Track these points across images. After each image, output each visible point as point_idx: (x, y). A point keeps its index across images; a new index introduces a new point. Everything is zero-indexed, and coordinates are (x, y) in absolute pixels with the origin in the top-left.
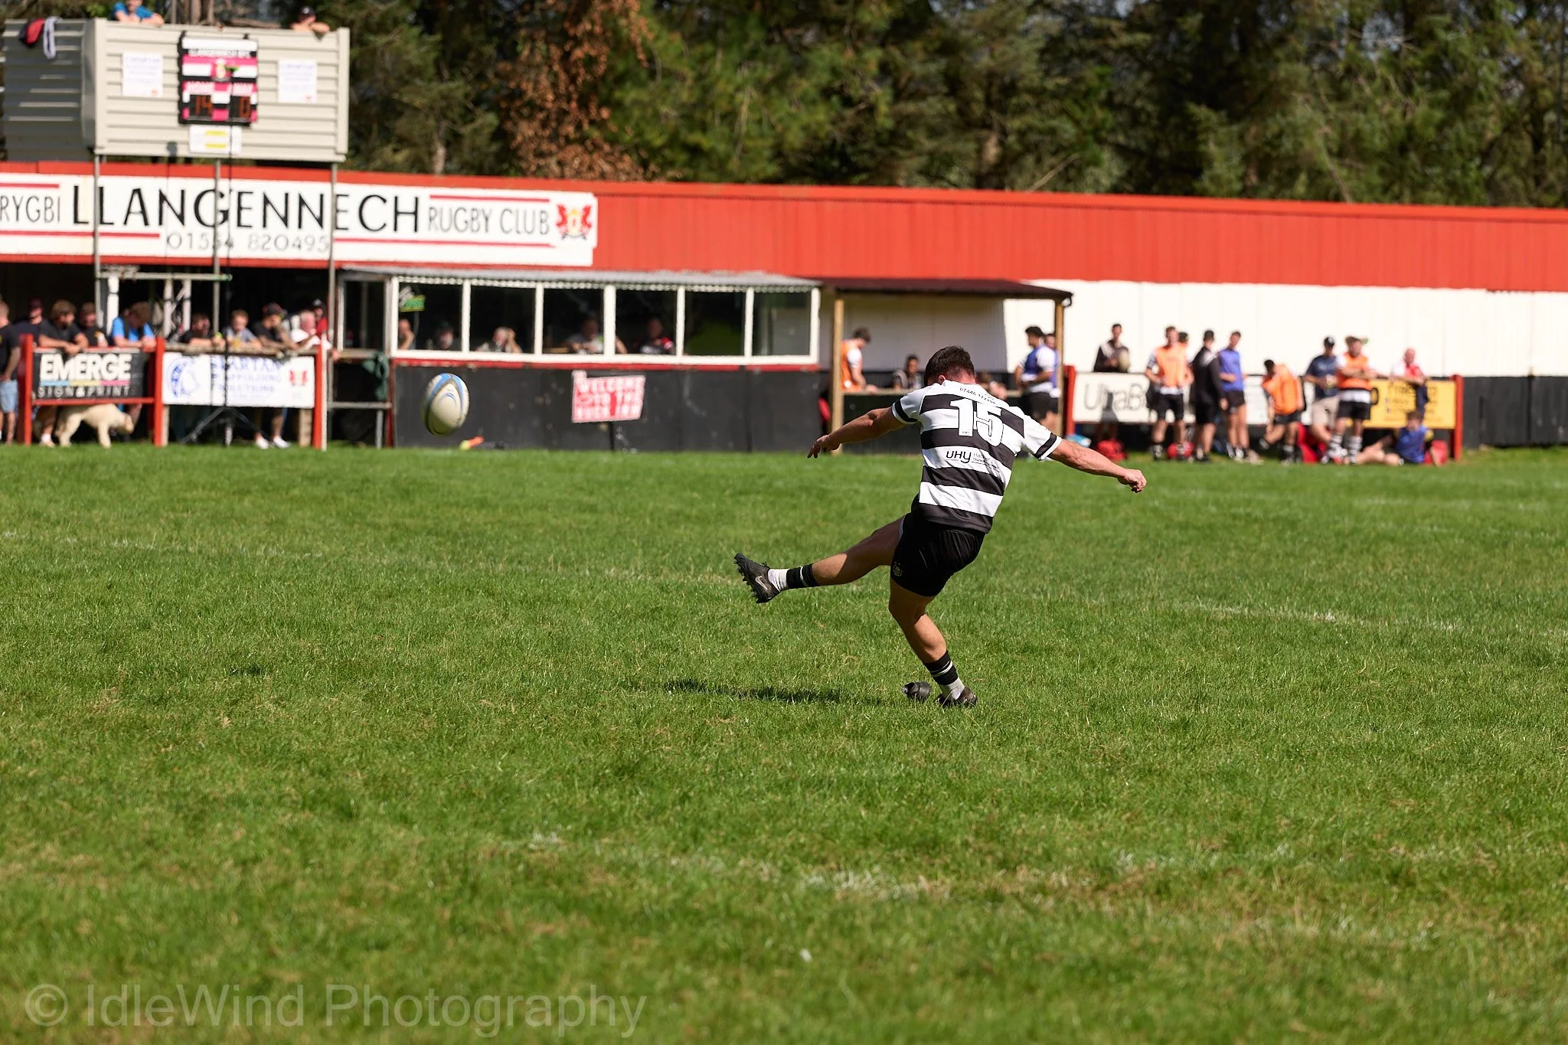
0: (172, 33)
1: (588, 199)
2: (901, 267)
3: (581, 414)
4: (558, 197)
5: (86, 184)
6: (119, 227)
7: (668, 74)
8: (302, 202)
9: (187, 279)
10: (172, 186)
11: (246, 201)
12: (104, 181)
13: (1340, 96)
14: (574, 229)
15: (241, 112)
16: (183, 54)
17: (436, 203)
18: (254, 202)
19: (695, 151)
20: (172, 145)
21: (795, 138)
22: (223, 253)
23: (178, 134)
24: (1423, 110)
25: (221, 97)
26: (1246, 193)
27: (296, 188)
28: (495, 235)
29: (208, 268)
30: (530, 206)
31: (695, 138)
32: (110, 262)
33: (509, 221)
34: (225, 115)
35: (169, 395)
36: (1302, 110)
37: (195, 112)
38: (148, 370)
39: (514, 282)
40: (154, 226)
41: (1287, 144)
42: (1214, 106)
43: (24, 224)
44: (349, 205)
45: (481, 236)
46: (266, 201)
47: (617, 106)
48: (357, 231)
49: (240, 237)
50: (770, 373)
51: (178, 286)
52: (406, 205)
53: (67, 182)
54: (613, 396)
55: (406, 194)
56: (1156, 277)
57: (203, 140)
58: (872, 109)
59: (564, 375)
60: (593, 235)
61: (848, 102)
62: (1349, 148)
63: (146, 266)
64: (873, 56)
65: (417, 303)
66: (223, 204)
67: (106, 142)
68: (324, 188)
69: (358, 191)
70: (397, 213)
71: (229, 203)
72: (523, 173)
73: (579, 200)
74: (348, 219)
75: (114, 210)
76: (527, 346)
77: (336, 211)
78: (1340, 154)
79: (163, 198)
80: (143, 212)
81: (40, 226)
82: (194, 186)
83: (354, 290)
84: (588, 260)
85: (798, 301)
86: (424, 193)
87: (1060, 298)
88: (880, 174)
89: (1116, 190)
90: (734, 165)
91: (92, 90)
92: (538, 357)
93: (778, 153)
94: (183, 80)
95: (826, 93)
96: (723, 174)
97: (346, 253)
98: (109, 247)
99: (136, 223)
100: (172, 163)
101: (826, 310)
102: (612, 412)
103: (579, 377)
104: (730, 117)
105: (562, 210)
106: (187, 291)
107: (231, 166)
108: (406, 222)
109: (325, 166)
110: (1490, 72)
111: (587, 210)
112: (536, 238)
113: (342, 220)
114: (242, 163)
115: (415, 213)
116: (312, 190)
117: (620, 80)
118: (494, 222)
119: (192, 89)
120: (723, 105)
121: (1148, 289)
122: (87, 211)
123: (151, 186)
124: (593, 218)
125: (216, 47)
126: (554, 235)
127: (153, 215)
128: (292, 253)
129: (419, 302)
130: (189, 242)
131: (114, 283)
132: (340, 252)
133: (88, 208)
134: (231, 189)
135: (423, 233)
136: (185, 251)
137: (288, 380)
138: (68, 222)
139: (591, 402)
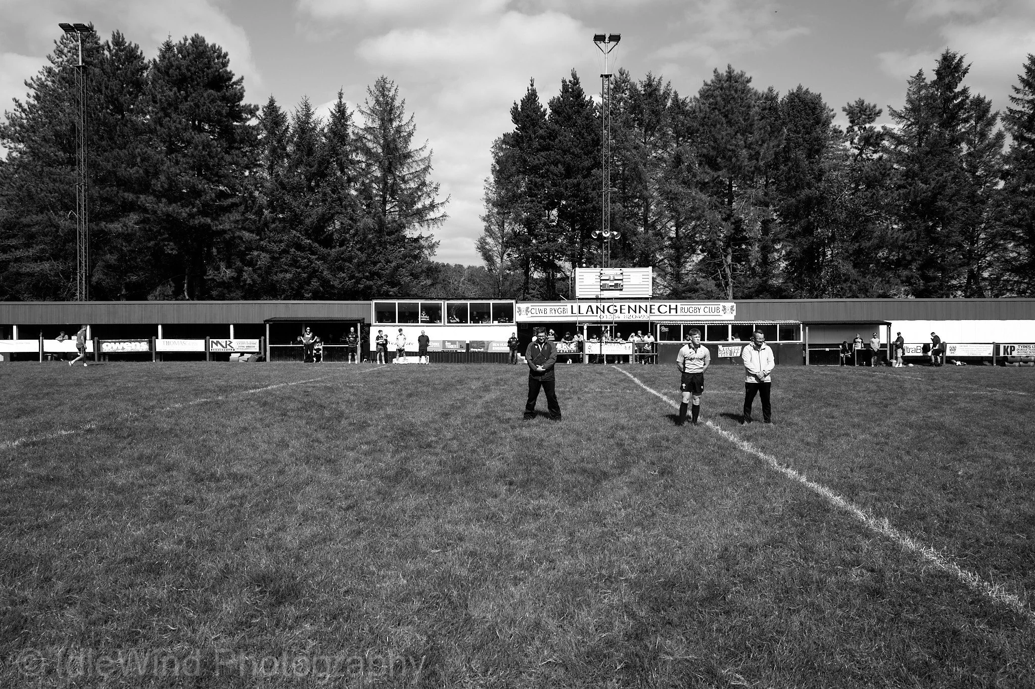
0: (597, 270)
1: (732, 304)
3: (720, 356)
4: (722, 304)
5: (576, 306)
6: (585, 314)
8: (640, 307)
9: (609, 325)
10: (599, 305)
11: (623, 307)
12: (579, 304)
14: (728, 311)
15: (618, 287)
16: (602, 275)
17: (683, 306)
18: (625, 308)
20: (599, 296)
22: (617, 319)
23: (601, 293)
25: (613, 284)
27: (638, 304)
28: (702, 313)
29: (612, 323)
30: (713, 307)
32: (584, 322)
33: (707, 310)
34: (613, 288)
37: (603, 288)
38: (580, 347)
40: (595, 314)
43: (557, 314)
44: (656, 307)
45: (698, 313)
46: (629, 307)
48: (657, 313)
49: (621, 316)
50: (784, 344)
52: (673, 307)
53: (569, 305)
54: (731, 351)
55: (673, 305)
57: (606, 294)
59: (716, 346)
60: (734, 313)
63: (594, 323)
66: (615, 308)
67: (578, 294)
68: (647, 304)
69: (657, 305)
70: (670, 309)
71: (618, 308)
73: (730, 305)
74: (655, 311)
75: (583, 311)
76: (703, 340)
77: (651, 309)
79: (597, 307)
80: (592, 310)
81: (562, 314)
82: (606, 305)
84: (733, 318)
85: (795, 327)
86: (679, 304)
91: (576, 284)
94: (601, 280)
98: (582, 319)
99: (590, 313)
100: (597, 299)
101: (804, 330)
102: (731, 355)
103: (720, 347)
105: (724, 307)
106: (609, 328)
107: (618, 300)
108: (673, 312)
109: (647, 298)
111: (732, 307)
112: (716, 313)
113: (653, 311)
115: (676, 309)
116: (643, 305)
118: (702, 310)
119: (603, 282)
123: (594, 305)
124: (735, 308)
125: (611, 272)
126: (722, 313)
127: (595, 311)
128: (638, 319)
129: (666, 330)
130: (607, 317)
131: (585, 327)
132: (653, 318)
133: (576, 310)
134: (618, 305)
135: (678, 314)
136: (604, 319)
137: (624, 348)
138: (570, 313)
139: (724, 353)
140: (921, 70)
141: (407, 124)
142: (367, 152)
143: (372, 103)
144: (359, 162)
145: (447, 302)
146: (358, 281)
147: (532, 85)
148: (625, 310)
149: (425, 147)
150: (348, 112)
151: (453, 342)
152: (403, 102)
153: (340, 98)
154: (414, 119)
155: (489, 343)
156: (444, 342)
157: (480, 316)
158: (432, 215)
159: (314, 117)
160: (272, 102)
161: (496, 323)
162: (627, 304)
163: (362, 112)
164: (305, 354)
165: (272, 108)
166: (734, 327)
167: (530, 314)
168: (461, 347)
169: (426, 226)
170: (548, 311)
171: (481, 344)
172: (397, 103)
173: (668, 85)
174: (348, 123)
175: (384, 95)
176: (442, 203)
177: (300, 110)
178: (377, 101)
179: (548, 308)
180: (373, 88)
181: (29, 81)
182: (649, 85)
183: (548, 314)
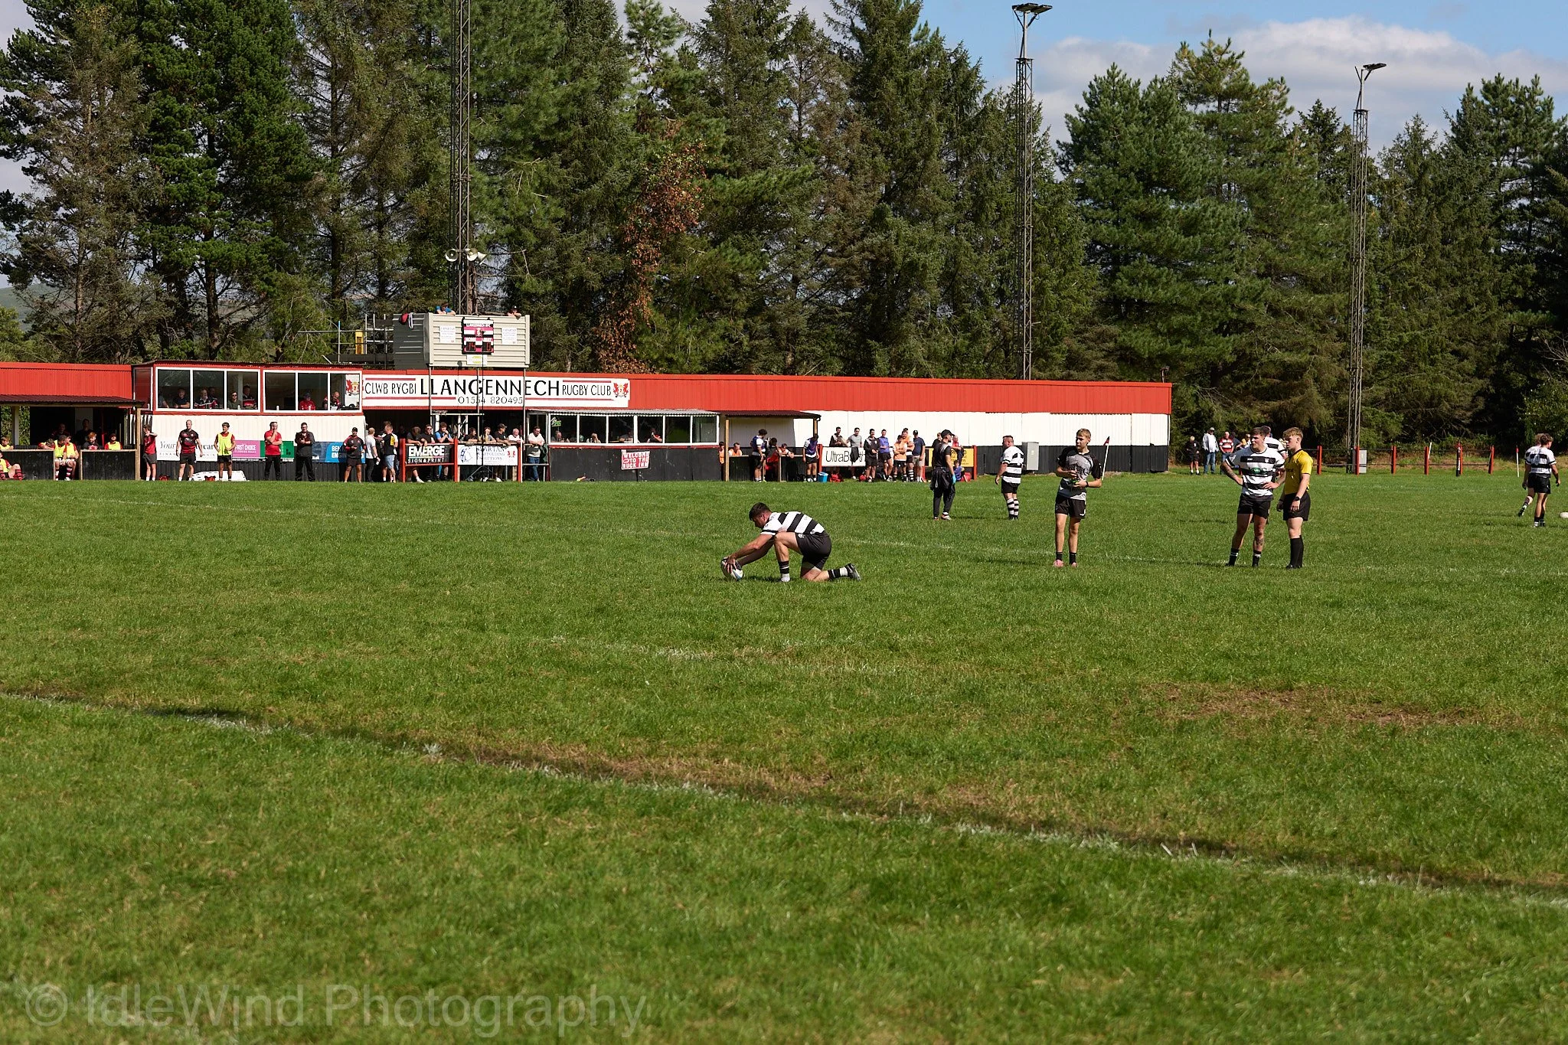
0: (459, 318)
1: (627, 381)
2: (752, 406)
3: (624, 467)
4: (614, 381)
5: (426, 378)
6: (439, 395)
7: (659, 330)
8: (512, 384)
9: (467, 415)
10: (460, 379)
11: (490, 384)
12: (433, 377)
13: (929, 336)
14: (621, 393)
15: (487, 349)
16: (464, 326)
17: (566, 383)
18: (493, 384)
19: (670, 361)
20: (460, 362)
21: (710, 356)
22: (480, 404)
23: (463, 358)
24: (961, 341)
25: (479, 343)
26: (890, 375)
27: (509, 378)
28: (589, 395)
29: (475, 411)
30: (603, 384)
31: (670, 355)
32: (437, 409)
33: (595, 389)
34: (481, 350)
35: (460, 463)
36: (913, 341)
37: (469, 349)
38: (451, 453)
39: (597, 414)
40: (453, 394)
41: (907, 355)
42: (878, 340)
43: (402, 395)
44: (532, 385)
45: (584, 397)
46: (498, 383)
47: (640, 344)
48: (534, 395)
49: (487, 398)
50: (699, 449)
51: (463, 418)
52: (553, 384)
53: (418, 378)
54: (638, 459)
55: (554, 381)
56: (853, 410)
57: (472, 360)
58: (741, 343)
59: (618, 451)
60: (628, 395)
61: (731, 341)
62: (932, 356)
63: (450, 410)
64: (741, 322)
65: (558, 423)
66: (480, 385)
67: (434, 361)
68: (521, 378)
69: (534, 380)
70: (550, 387)
71: (483, 385)
72: (602, 370)
73: (622, 382)
74: (531, 391)
75: (437, 389)
76: (603, 441)
77: (526, 387)
78: (928, 359)
79: (456, 383)
80: (449, 389)
81: (408, 395)
82: (469, 379)
83: (533, 419)
84: (626, 405)
85: (712, 420)
86: (561, 380)
87: (816, 418)
88: (745, 370)
89: (839, 374)
90: (686, 366)
91: (428, 341)
92: (607, 444)
93: (704, 361)
94: (464, 336)
95: (723, 337)
96: (683, 372)
97: (529, 404)
98: (435, 403)
99: (446, 393)
100: (460, 369)
101: (722, 423)
102: (637, 465)
104: (684, 347)
105: (616, 385)
106: (467, 420)
107: (484, 370)
108: (553, 391)
109: (521, 369)
110: (987, 326)
111: (626, 385)
112: (606, 396)
113: (528, 390)
114: (489, 369)
115: (557, 387)
116: (516, 379)
117: (640, 333)
118: (589, 390)
119: (467, 340)
120: (682, 343)
121: (850, 413)
122: (426, 389)
123: (452, 379)
124: (628, 388)
125: (478, 323)
126: (613, 396)
127: (453, 389)
128: (508, 404)
130: (468, 400)
133: (427, 387)
134: (483, 379)
135: (561, 395)
136: (465, 404)
137: (505, 456)
138: (418, 394)
139: (629, 462)
145: (263, 370)
148: (492, 390)
155: (328, 445)
162: (494, 378)
166: (638, 418)
167: (364, 394)
170: (390, 388)
179: (389, 383)
183: (389, 394)
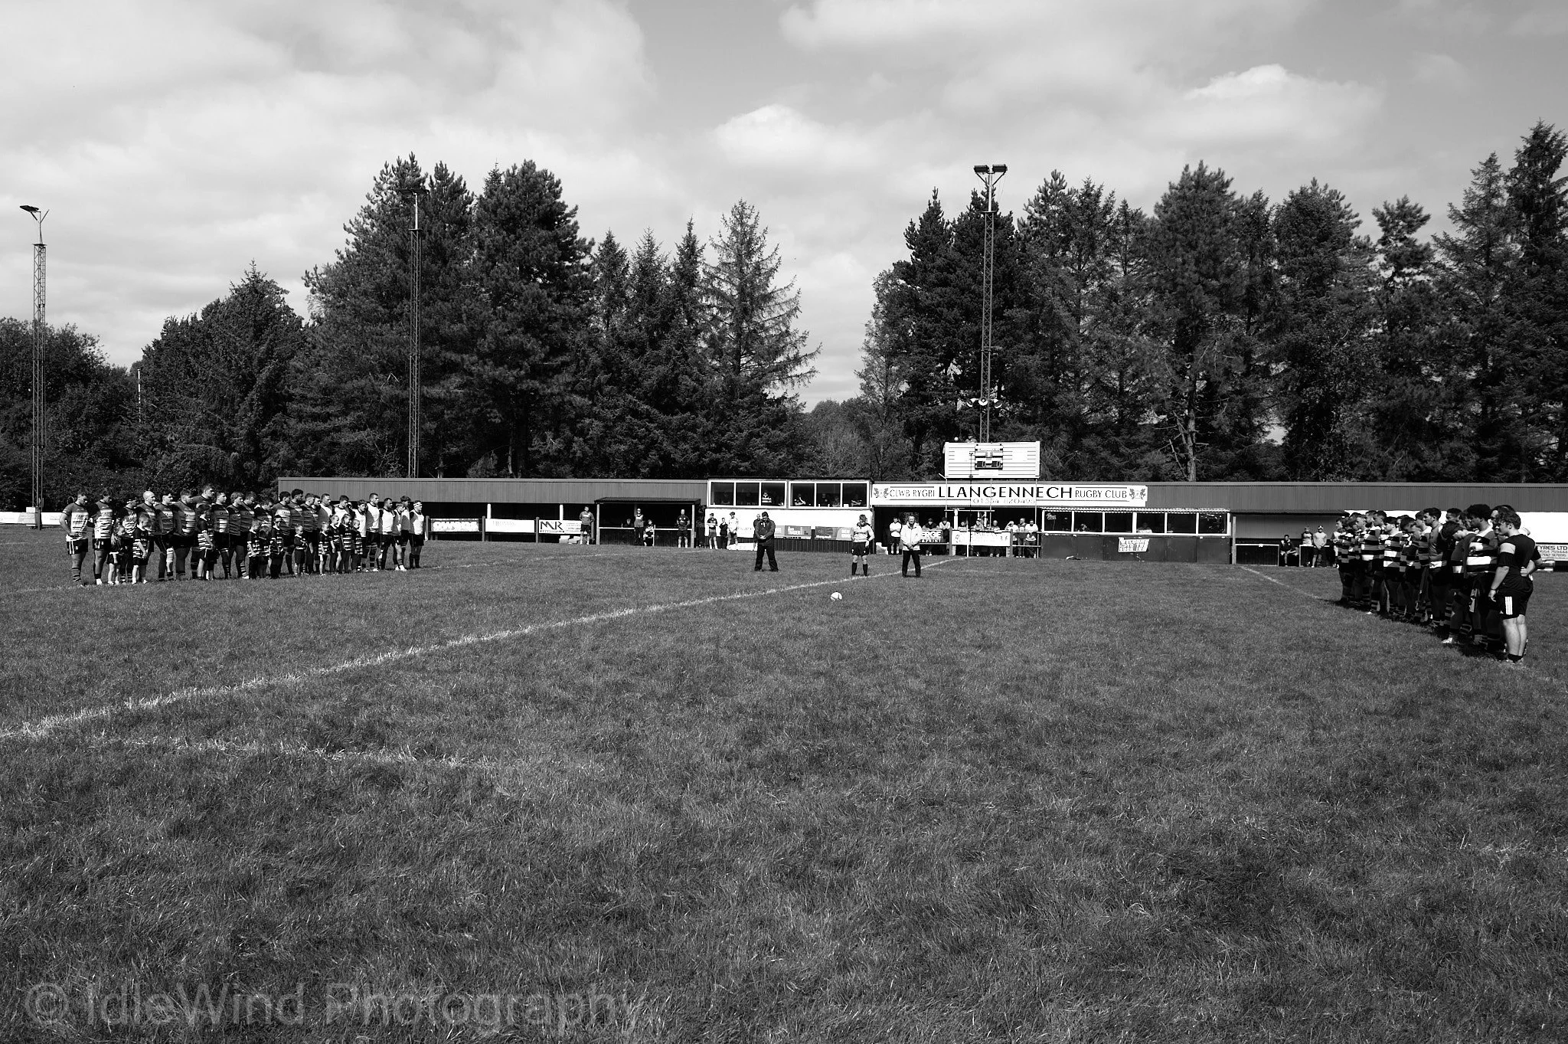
0: (972, 445)
1: (1143, 487)
3: (1121, 550)
4: (1130, 487)
5: (944, 487)
6: (956, 498)
8: (1024, 490)
9: (985, 511)
10: (975, 487)
11: (1003, 490)
12: (949, 485)
14: (1137, 496)
15: (996, 466)
16: (980, 451)
17: (1079, 489)
18: (1006, 490)
20: (973, 475)
22: (996, 504)
23: (976, 473)
25: (990, 462)
27: (1021, 486)
28: (1103, 498)
29: (989, 509)
30: (1119, 490)
32: (954, 507)
33: (1109, 494)
34: (990, 466)
37: (980, 466)
38: (946, 536)
40: (968, 497)
43: (921, 497)
44: (1045, 490)
45: (1098, 498)
46: (1011, 490)
48: (1046, 497)
49: (1002, 500)
50: (1207, 539)
52: (1066, 490)
53: (936, 487)
54: (1136, 545)
55: (1066, 488)
57: (982, 474)
60: (1145, 498)
63: (966, 508)
66: (993, 491)
67: (949, 472)
68: (1035, 486)
69: (1046, 487)
70: (1062, 492)
71: (997, 491)
73: (1138, 488)
74: (1044, 495)
75: (954, 494)
77: (1038, 492)
79: (971, 490)
80: (964, 493)
81: (928, 497)
82: (983, 487)
86: (1074, 487)
91: (944, 462)
92: (1103, 534)
94: (976, 458)
99: (962, 496)
100: (971, 479)
101: (1231, 520)
102: (1135, 549)
103: (1121, 540)
105: (1132, 490)
106: (985, 515)
107: (996, 480)
108: (1066, 496)
109: (1032, 480)
111: (1143, 490)
112: (1120, 499)
113: (1040, 495)
115: (1070, 492)
116: (1028, 487)
118: (1103, 495)
119: (979, 460)
123: (967, 487)
124: (1146, 492)
125: (988, 448)
126: (1129, 498)
127: (968, 494)
128: (1021, 504)
129: (1054, 517)
130: (983, 501)
131: (956, 513)
132: (1040, 504)
133: (944, 493)
134: (997, 487)
135: (1071, 499)
136: (980, 504)
137: (1000, 539)
138: (937, 496)
139: (1125, 545)
140: (1493, 155)
141: (770, 258)
142: (719, 294)
143: (727, 233)
144: (709, 307)
145: (790, 482)
146: (702, 455)
147: (935, 197)
148: (1006, 494)
149: (792, 285)
150: (699, 246)
151: (796, 528)
152: (765, 231)
153: (690, 229)
154: (778, 252)
155: (837, 529)
156: (786, 527)
157: (828, 498)
158: (799, 370)
159: (658, 254)
160: (610, 238)
161: (846, 506)
162: (1008, 486)
163: (716, 246)
164: (634, 538)
165: (609, 244)
166: (1140, 515)
167: (889, 497)
168: (806, 534)
169: (790, 384)
170: (911, 493)
171: (829, 530)
172: (758, 232)
173: (1112, 195)
174: (699, 259)
175: (742, 224)
176: (812, 355)
177: (642, 246)
178: (734, 231)
179: (911, 490)
180: (729, 216)
181: (349, 226)
182: (1087, 194)
183: (911, 497)
